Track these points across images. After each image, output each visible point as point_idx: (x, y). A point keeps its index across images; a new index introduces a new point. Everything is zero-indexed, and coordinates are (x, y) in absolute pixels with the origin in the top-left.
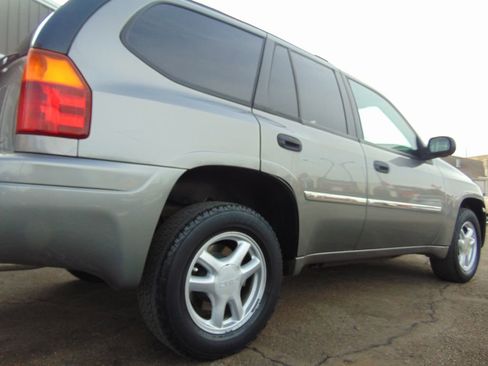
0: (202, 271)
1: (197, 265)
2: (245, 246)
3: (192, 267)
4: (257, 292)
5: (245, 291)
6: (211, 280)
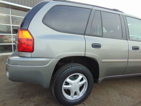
1: (66, 82)
6: (70, 86)
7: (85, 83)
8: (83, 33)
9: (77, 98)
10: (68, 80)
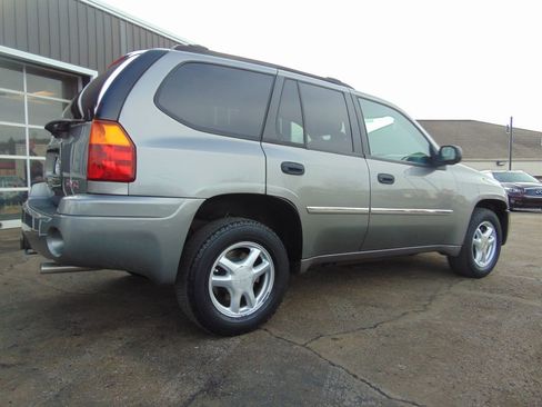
0: (222, 271)
1: (217, 267)
2: (256, 252)
3: (213, 269)
4: (267, 288)
5: (257, 287)
6: (229, 278)
7: (268, 270)
8: (258, 134)
9: (248, 313)
10: (223, 260)
